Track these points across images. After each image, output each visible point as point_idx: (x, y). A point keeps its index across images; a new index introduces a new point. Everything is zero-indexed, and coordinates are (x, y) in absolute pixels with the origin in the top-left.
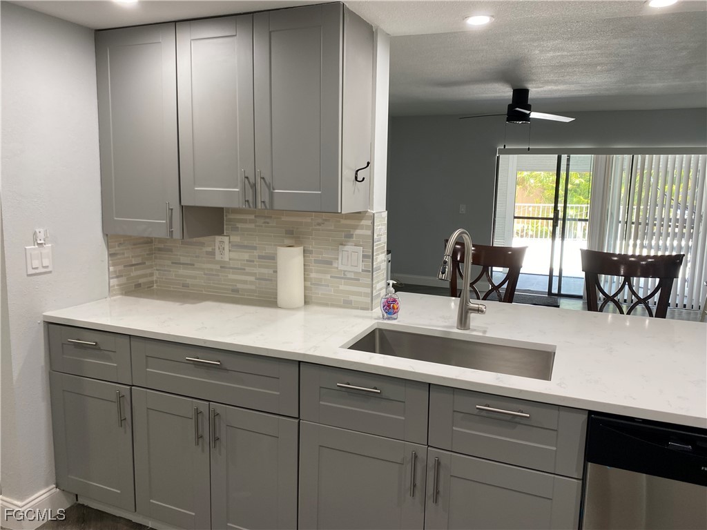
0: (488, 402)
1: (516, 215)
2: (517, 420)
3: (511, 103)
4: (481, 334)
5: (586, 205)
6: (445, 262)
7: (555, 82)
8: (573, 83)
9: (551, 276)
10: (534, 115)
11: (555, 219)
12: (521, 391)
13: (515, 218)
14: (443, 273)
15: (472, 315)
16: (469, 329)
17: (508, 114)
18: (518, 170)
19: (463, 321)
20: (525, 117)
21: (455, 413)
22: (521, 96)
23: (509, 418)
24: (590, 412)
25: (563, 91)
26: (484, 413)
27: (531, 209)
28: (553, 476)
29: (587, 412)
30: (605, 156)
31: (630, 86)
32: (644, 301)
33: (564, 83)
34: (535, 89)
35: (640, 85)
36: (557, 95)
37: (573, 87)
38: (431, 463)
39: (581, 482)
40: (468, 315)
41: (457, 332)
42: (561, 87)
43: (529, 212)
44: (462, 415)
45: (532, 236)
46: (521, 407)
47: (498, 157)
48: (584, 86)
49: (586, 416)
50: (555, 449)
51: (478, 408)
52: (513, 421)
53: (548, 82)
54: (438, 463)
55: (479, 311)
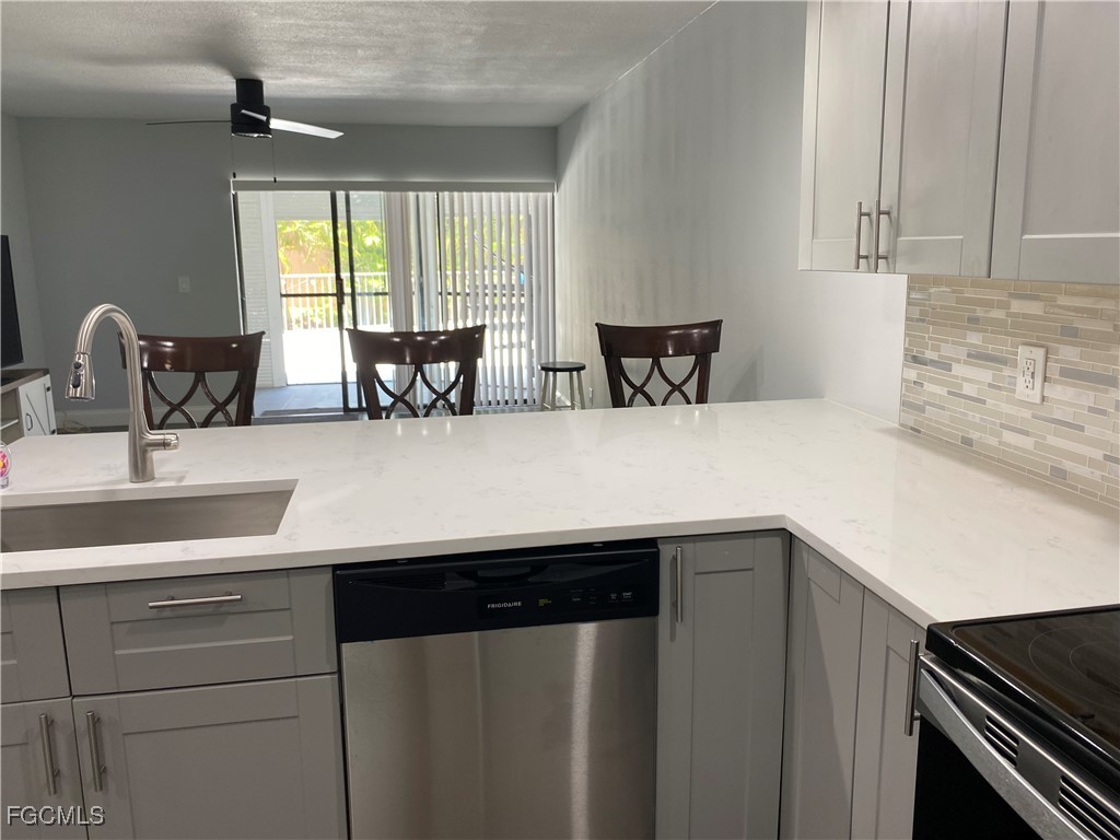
0: (172, 592)
1: (284, 293)
2: (224, 609)
3: (235, 101)
4: (172, 484)
5: (382, 273)
6: (78, 366)
7: (302, 71)
8: (327, 75)
9: (345, 384)
10: (275, 124)
11: (340, 294)
12: (222, 561)
13: (282, 296)
14: (75, 387)
15: (157, 456)
16: (153, 478)
17: (232, 121)
18: (278, 217)
19: (140, 467)
20: (263, 127)
21: (115, 626)
22: (250, 90)
23: (210, 609)
24: (336, 567)
25: (318, 87)
26: (167, 613)
27: (314, 282)
28: (294, 680)
29: (330, 569)
30: (398, 194)
31: (414, 86)
32: (443, 396)
33: (317, 73)
34: (273, 82)
35: (425, 85)
36: (311, 94)
37: (331, 82)
38: (82, 724)
39: (336, 676)
40: (149, 455)
41: (130, 489)
42: (313, 81)
43: (311, 287)
44: (128, 625)
45: (321, 326)
46: (230, 586)
47: (235, 197)
48: (349, 82)
49: (330, 575)
50: (290, 638)
51: (151, 607)
52: (218, 612)
53: (290, 70)
54: (95, 721)
55: (165, 445)
